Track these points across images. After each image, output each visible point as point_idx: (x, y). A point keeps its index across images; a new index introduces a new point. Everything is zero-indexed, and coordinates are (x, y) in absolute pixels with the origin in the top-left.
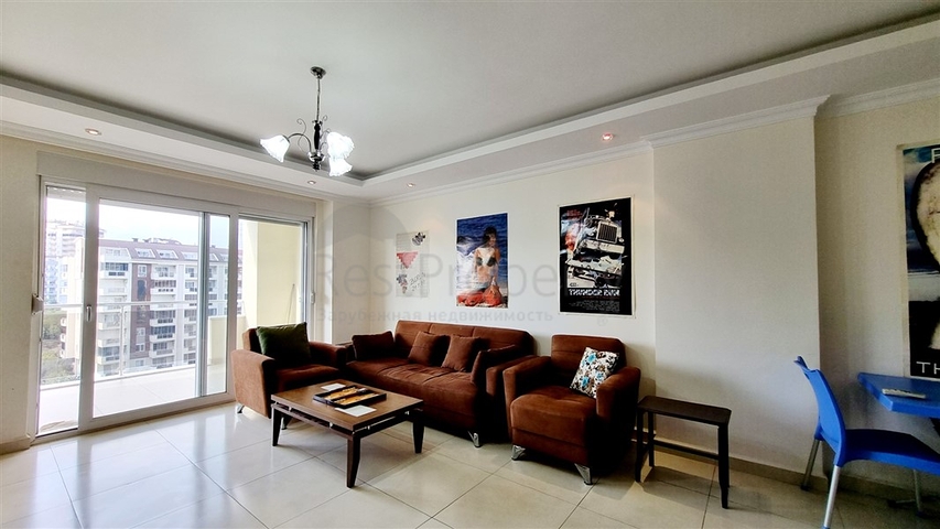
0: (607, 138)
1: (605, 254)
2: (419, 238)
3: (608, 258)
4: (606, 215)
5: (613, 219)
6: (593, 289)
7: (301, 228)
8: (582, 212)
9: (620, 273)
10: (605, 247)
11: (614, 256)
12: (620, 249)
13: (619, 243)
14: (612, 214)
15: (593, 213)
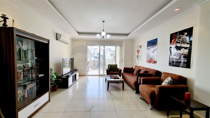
0: (177, 9)
1: (183, 47)
2: (141, 47)
3: (183, 49)
4: (183, 34)
5: (186, 36)
6: (178, 59)
7: (120, 47)
8: (177, 35)
9: (187, 54)
10: (183, 45)
11: (186, 48)
12: (188, 46)
13: (188, 44)
14: (186, 34)
15: (180, 34)
